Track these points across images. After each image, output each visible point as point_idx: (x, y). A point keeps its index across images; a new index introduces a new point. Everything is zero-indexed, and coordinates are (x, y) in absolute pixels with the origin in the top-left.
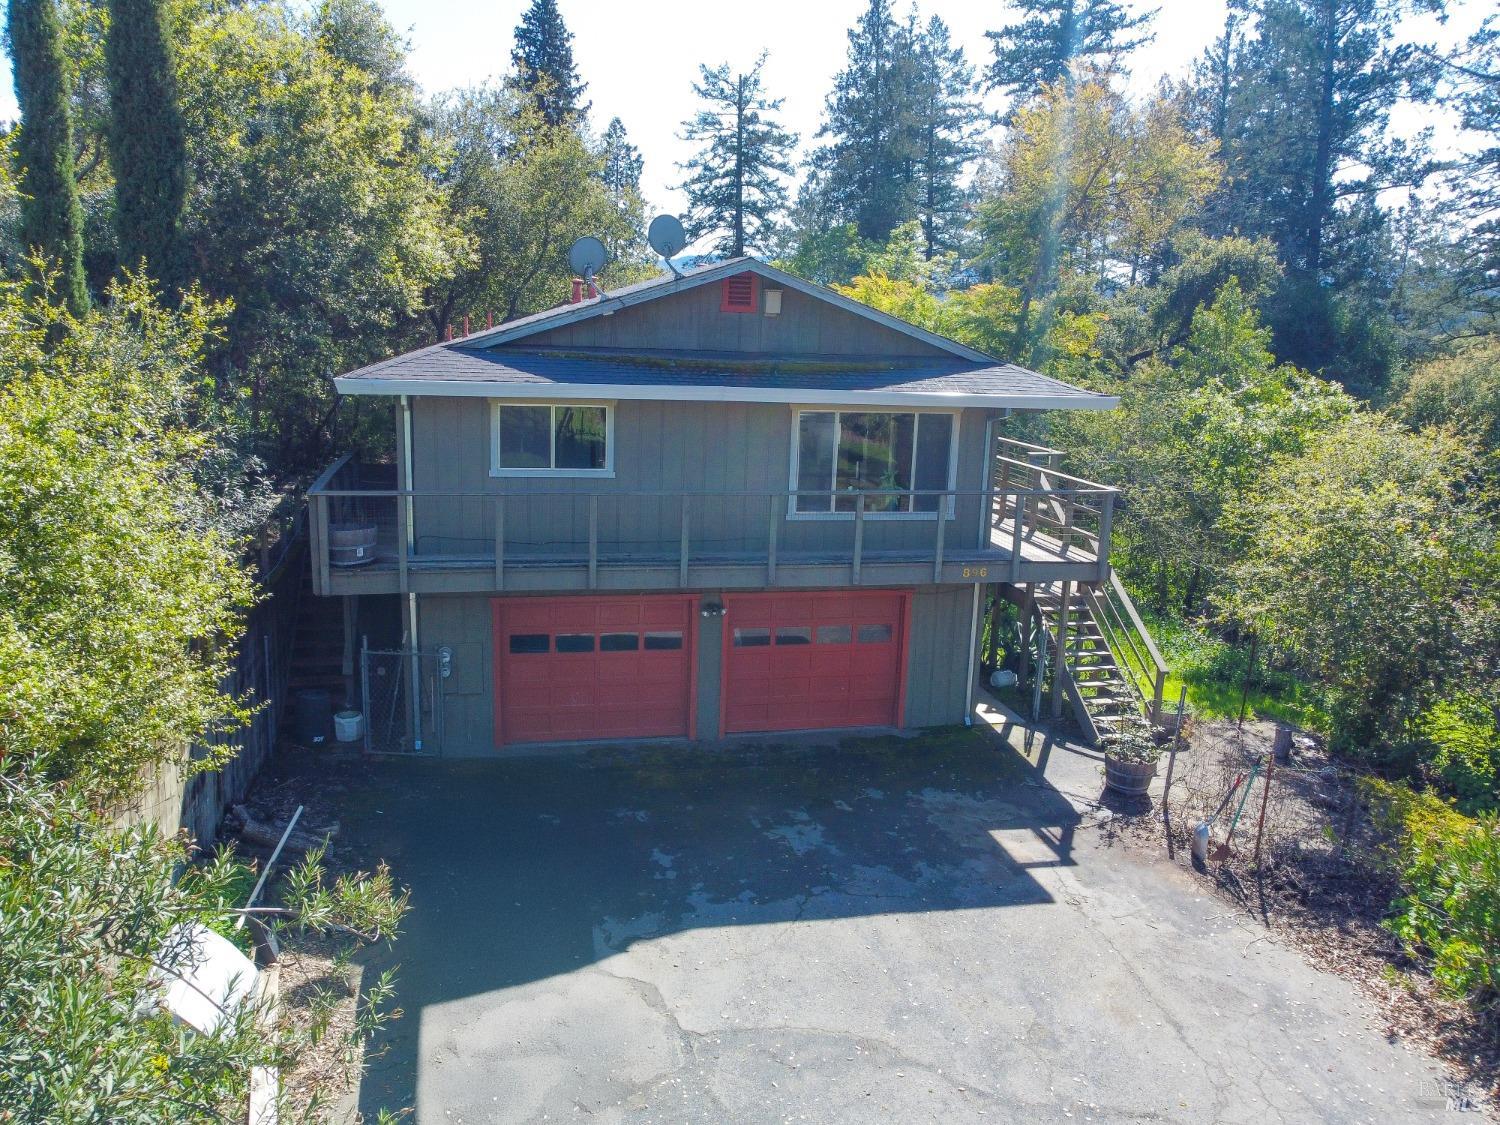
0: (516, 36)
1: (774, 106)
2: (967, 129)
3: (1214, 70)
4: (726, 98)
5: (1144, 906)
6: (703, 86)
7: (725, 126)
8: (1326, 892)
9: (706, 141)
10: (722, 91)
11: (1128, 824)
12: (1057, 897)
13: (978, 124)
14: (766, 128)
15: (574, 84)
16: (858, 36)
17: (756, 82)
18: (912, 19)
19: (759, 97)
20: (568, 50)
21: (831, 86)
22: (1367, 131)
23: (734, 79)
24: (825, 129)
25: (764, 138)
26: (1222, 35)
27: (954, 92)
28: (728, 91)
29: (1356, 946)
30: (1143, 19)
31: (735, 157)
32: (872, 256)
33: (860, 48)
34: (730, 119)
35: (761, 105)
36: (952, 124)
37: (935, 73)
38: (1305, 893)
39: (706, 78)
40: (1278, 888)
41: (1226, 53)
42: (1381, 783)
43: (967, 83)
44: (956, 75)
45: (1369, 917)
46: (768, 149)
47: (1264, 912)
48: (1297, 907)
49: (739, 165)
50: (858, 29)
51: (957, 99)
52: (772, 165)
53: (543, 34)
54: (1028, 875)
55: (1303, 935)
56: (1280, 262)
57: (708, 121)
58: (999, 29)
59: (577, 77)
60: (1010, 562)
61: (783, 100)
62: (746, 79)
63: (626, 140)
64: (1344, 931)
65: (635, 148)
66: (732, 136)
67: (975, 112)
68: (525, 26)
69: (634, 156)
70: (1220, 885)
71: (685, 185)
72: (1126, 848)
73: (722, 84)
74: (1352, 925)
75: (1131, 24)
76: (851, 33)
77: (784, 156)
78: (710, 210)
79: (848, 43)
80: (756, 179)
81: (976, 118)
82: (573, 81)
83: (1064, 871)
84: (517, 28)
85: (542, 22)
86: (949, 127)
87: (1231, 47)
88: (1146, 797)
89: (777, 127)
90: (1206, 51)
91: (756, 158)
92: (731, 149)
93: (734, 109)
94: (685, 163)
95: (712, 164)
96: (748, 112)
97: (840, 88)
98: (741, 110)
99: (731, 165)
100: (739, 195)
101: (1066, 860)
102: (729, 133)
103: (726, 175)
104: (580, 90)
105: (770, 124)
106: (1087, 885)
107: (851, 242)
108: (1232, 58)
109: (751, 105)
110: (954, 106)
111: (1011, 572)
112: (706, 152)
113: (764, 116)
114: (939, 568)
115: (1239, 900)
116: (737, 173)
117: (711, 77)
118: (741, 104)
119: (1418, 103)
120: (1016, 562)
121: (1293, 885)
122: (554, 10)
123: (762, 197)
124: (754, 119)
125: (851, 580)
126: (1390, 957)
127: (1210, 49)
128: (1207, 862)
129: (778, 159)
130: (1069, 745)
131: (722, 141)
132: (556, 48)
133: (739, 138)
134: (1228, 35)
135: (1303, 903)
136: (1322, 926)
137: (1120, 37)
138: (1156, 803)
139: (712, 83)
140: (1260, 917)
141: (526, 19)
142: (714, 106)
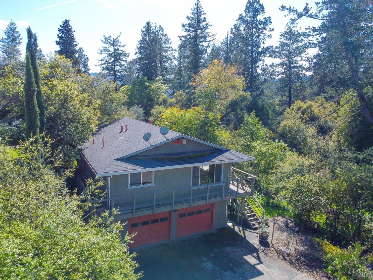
0: (59, 31)
1: (123, 46)
2: (169, 53)
3: (225, 44)
4: (110, 44)
5: (280, 272)
6: (104, 41)
7: (110, 51)
8: (311, 263)
9: (105, 55)
10: (109, 42)
11: (267, 250)
12: (264, 273)
13: (171, 52)
14: (121, 52)
15: (75, 43)
16: (144, 31)
17: (118, 41)
18: (155, 27)
19: (119, 44)
20: (73, 35)
21: (138, 43)
22: (260, 62)
23: (112, 39)
24: (136, 53)
25: (121, 54)
26: (226, 36)
27: (165, 44)
28: (111, 42)
29: (320, 275)
30: (213, 35)
31: (113, 58)
32: (151, 85)
33: (144, 34)
34: (111, 49)
35: (120, 46)
36: (166, 52)
37: (161, 39)
38: (307, 264)
39: (105, 39)
40: (302, 263)
41: (227, 40)
42: (317, 240)
43: (169, 42)
44: (166, 40)
45: (321, 268)
46: (122, 57)
47: (301, 269)
48: (307, 267)
49: (114, 60)
50: (144, 30)
51: (166, 46)
52: (123, 61)
53: (66, 30)
54: (255, 267)
55: (310, 274)
56: (251, 97)
57: (106, 50)
58: (181, 36)
59: (75, 42)
60: (236, 194)
61: (125, 45)
62: (116, 40)
63: (84, 53)
64: (317, 272)
65: (87, 56)
66: (113, 53)
67: (171, 49)
68: (61, 28)
69: (86, 57)
70: (291, 263)
71: (100, 65)
72: (270, 257)
73: (109, 41)
74: (318, 270)
75: (210, 36)
76: (142, 30)
77: (126, 59)
78: (107, 72)
79: (141, 33)
80: (119, 64)
81: (171, 50)
82: (74, 42)
83: (262, 265)
84: (59, 28)
85: (65, 27)
86: (165, 52)
87: (228, 39)
88: (268, 242)
89: (124, 52)
90: (223, 40)
91: (119, 59)
92: (113, 56)
93: (112, 47)
94: (100, 60)
95: (107, 60)
96: (116, 48)
97: (140, 44)
98: (114, 47)
99: (112, 60)
100: (114, 68)
101: (261, 263)
102: (112, 52)
103: (111, 63)
104: (76, 45)
105: (122, 51)
106: (268, 268)
107: (146, 81)
108: (228, 41)
109: (117, 46)
110: (166, 47)
111: (237, 196)
112: (105, 57)
113: (120, 49)
114: (223, 198)
115: (295, 267)
116: (114, 62)
117: (106, 39)
118: (114, 45)
119: (270, 58)
120: (238, 193)
121: (304, 262)
122: (69, 25)
123: (121, 68)
124: (118, 49)
125: (206, 203)
126: (326, 277)
127: (224, 39)
128: (286, 258)
129: (124, 59)
130: (247, 230)
131: (110, 55)
132: (69, 34)
133: (114, 54)
134: (228, 36)
135: (307, 266)
136: (313, 271)
137: (208, 39)
138: (270, 243)
139: (107, 40)
140: (301, 270)
141: (61, 26)
142: (107, 46)
